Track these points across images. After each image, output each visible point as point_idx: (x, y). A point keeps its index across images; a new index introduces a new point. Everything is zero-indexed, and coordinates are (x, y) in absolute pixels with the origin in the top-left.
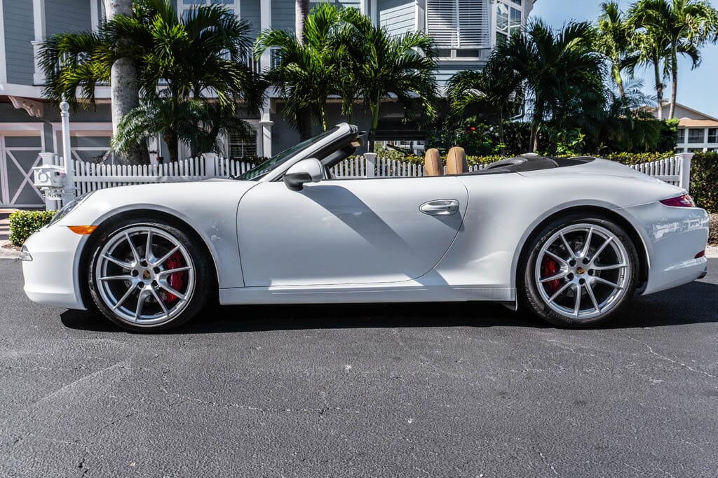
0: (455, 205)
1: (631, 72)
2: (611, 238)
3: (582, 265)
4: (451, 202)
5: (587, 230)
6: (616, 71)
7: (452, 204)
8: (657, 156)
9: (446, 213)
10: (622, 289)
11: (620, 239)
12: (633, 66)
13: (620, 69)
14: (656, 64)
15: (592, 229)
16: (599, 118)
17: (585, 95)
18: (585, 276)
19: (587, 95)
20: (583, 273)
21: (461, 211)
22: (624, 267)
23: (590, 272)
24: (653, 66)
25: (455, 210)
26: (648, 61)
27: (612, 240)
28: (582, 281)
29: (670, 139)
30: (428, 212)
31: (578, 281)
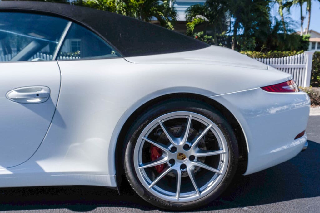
0: (46, 92)
1: (289, 10)
2: (211, 126)
3: (183, 151)
4: (42, 89)
5: (187, 117)
6: (281, 10)
7: (43, 91)
8: (294, 53)
9: (38, 100)
10: (221, 174)
11: (219, 127)
12: (289, 7)
13: (283, 8)
14: (301, 6)
15: (191, 116)
16: (266, 32)
17: (259, 18)
18: (187, 162)
19: (261, 19)
20: (184, 158)
21: (53, 98)
22: (224, 153)
23: (192, 158)
24: (300, 7)
25: (46, 98)
26: (297, 4)
27: (212, 127)
28: (183, 166)
29: (305, 45)
30: (16, 100)
31: (179, 167)
